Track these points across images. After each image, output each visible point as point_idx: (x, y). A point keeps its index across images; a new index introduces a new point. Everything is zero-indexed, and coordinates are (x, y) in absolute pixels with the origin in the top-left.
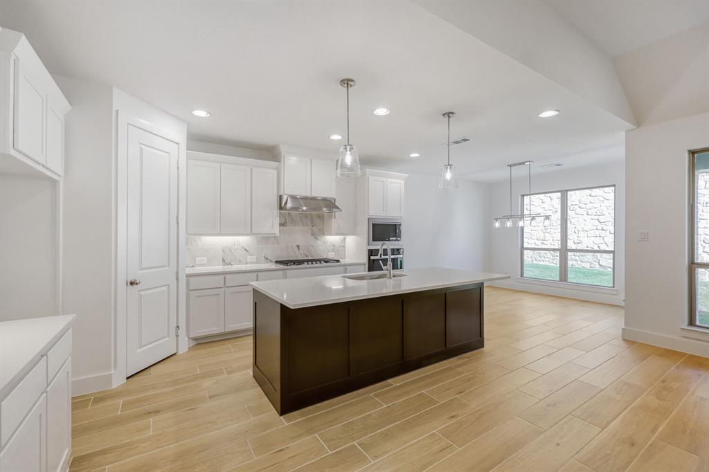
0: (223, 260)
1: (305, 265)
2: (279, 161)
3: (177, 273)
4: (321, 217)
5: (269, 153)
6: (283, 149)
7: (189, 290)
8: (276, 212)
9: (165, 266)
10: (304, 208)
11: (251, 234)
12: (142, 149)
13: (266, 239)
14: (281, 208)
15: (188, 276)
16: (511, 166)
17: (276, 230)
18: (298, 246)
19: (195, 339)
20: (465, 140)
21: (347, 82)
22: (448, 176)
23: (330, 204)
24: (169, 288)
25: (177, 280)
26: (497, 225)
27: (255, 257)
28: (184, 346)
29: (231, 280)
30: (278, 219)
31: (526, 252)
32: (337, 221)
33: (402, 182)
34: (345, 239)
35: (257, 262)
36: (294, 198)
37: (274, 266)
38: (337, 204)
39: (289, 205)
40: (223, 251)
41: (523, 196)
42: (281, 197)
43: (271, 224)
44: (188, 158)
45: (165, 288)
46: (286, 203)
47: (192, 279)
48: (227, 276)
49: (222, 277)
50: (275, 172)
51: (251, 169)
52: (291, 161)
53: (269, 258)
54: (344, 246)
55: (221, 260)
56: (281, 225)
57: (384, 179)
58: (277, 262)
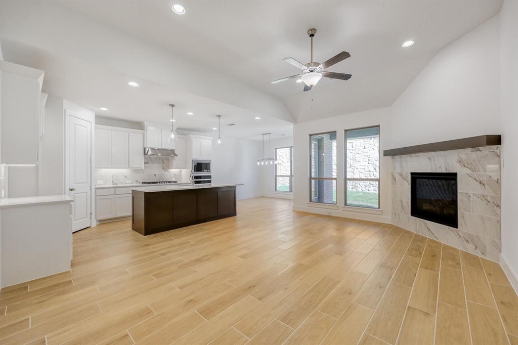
0: (113, 182)
1: (158, 184)
2: (144, 130)
3: (91, 187)
4: (168, 159)
5: (139, 125)
6: (146, 124)
7: (96, 196)
8: (142, 156)
9: (85, 183)
10: (160, 155)
11: (129, 167)
12: (75, 127)
13: (137, 171)
14: (145, 154)
15: (96, 189)
16: (263, 134)
17: (143, 166)
18: (155, 175)
19: (99, 221)
20: (233, 124)
21: (172, 106)
22: (219, 142)
23: (172, 152)
24: (87, 195)
25: (91, 190)
26: (258, 164)
27: (131, 180)
28: (94, 224)
29: (118, 191)
30: (144, 160)
31: (278, 178)
32: (176, 161)
33: (211, 142)
34: (181, 171)
35: (132, 183)
36: (152, 149)
37: (141, 184)
38: (176, 153)
39: (150, 153)
40: (113, 177)
41: (276, 149)
42: (145, 149)
43: (140, 162)
44: (96, 128)
45: (85, 194)
46: (148, 152)
47: (97, 190)
48: (116, 189)
49: (113, 189)
50: (142, 136)
51: (129, 134)
52: (150, 129)
53: (138, 181)
54: (181, 175)
55: (111, 182)
56: (145, 163)
57: (201, 140)
58: (143, 183)
